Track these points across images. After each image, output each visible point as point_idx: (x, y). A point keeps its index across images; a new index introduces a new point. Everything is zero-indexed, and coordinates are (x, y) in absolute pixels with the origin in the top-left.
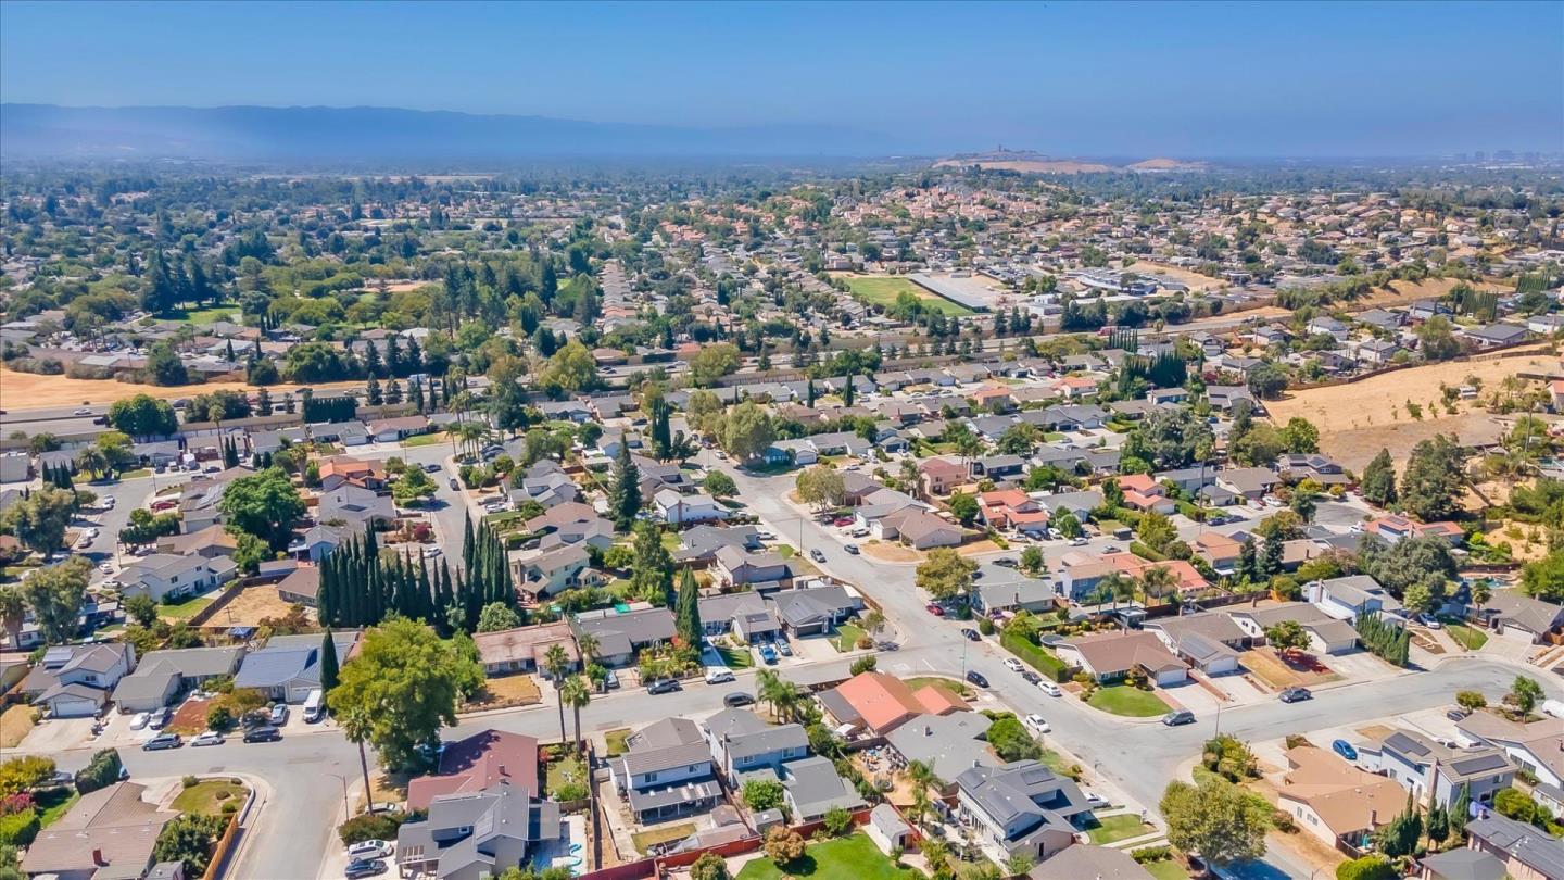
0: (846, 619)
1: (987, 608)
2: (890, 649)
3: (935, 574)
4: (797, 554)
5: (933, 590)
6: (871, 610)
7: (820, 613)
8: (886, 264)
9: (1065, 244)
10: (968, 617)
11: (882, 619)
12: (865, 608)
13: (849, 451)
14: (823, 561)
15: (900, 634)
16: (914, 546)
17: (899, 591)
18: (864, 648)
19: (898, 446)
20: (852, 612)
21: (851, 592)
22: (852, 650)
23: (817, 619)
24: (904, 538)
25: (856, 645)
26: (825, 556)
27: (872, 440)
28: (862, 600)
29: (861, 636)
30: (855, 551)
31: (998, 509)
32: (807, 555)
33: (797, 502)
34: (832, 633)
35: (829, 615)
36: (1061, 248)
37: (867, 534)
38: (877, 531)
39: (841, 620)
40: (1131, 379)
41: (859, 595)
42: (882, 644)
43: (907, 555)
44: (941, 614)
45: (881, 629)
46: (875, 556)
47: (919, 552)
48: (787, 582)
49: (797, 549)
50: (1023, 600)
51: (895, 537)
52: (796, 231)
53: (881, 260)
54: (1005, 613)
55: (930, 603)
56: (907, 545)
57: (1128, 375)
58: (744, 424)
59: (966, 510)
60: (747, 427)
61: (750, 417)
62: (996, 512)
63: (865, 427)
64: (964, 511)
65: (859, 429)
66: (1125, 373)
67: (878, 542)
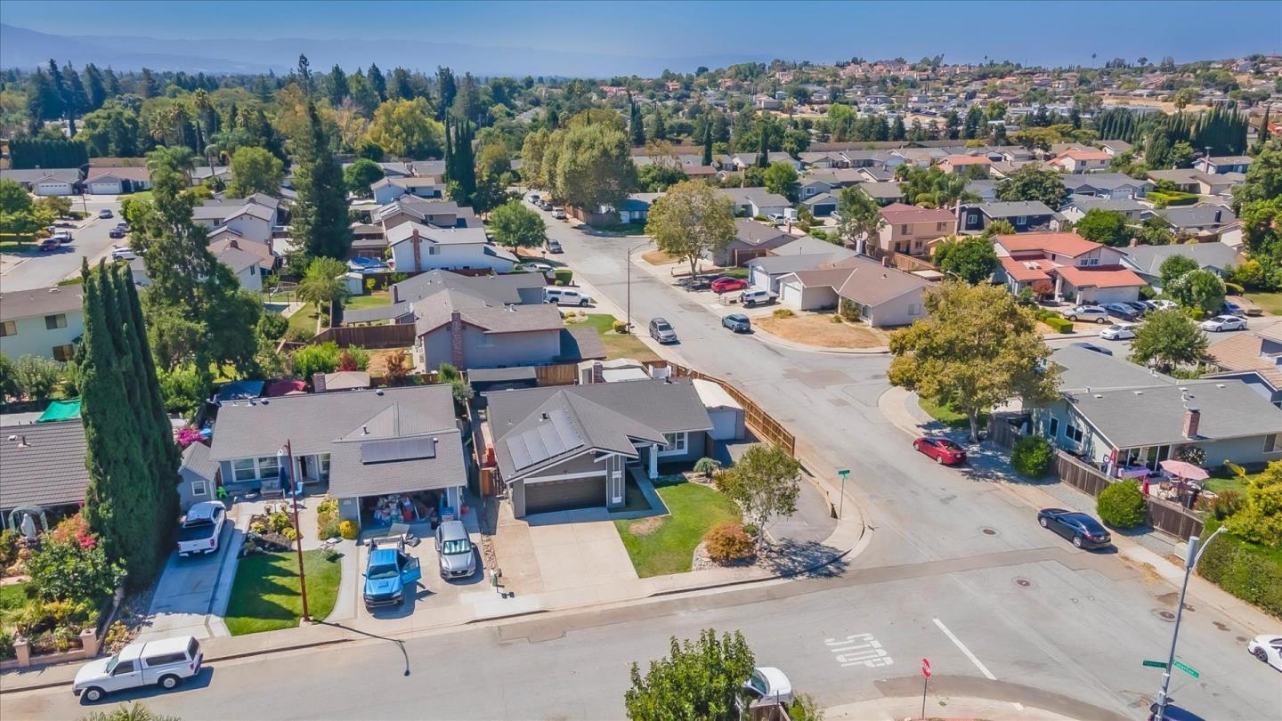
0: (688, 465)
1: (1101, 452)
2: (814, 569)
3: (951, 351)
4: (622, 329)
5: (944, 395)
6: (767, 444)
7: (603, 444)
8: (816, 107)
9: (1005, 91)
10: (1047, 473)
11: (793, 468)
12: (747, 438)
13: (756, 212)
14: (672, 342)
15: (849, 519)
16: (868, 323)
17: (840, 403)
18: (728, 562)
19: (832, 208)
20: (710, 447)
21: (711, 395)
22: (686, 568)
23: (586, 461)
24: (847, 304)
25: (701, 551)
26: (679, 332)
27: (794, 199)
28: (740, 415)
29: (720, 520)
30: (743, 327)
31: (1035, 264)
32: (642, 332)
33: (653, 262)
34: (636, 502)
35: (632, 450)
36: (1000, 95)
37: (772, 301)
38: (792, 297)
39: (673, 469)
40: (1171, 145)
41: (732, 403)
42: (789, 548)
43: (853, 336)
44: (958, 462)
45: (787, 502)
46: (785, 336)
47: (879, 333)
48: (563, 371)
49: (621, 319)
50: (1209, 430)
51: (830, 308)
52: (728, 88)
53: (810, 103)
54: (1170, 466)
55: (921, 434)
56: (856, 320)
57: (1165, 139)
58: (585, 151)
59: (974, 261)
60: (587, 155)
61: (595, 141)
62: (1032, 268)
63: (781, 177)
64: (968, 263)
65: (772, 181)
66: (1161, 137)
67: (791, 314)
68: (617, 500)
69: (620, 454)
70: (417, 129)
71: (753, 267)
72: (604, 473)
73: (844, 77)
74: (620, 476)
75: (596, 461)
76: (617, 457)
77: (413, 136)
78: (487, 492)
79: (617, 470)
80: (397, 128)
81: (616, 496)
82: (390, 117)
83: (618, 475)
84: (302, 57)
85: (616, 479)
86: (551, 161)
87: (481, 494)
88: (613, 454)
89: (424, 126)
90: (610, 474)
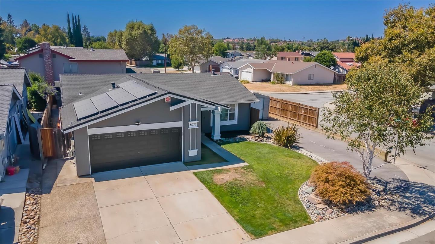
16: (289, 84)
23: (160, 109)
24: (277, 76)
28: (266, 101)
31: (351, 63)
34: (209, 157)
43: (284, 88)
51: (266, 81)
56: (282, 83)
57: (352, 45)
58: (136, 31)
59: (327, 61)
60: (137, 32)
61: (140, 26)
62: (350, 65)
63: (221, 49)
64: (325, 62)
65: (217, 51)
66: (351, 45)
67: (248, 83)
68: (193, 153)
69: (197, 103)
70: (59, 37)
71: (222, 67)
72: (179, 124)
73: (225, 42)
74: (196, 127)
75: (172, 108)
76: (193, 105)
77: (57, 40)
78: (50, 154)
79: (193, 120)
80: (50, 36)
81: (193, 148)
82: (46, 31)
83: (194, 125)
84: (9, 15)
85: (193, 130)
86: (120, 36)
87: (41, 155)
88: (190, 102)
89: (63, 36)
90: (186, 125)
